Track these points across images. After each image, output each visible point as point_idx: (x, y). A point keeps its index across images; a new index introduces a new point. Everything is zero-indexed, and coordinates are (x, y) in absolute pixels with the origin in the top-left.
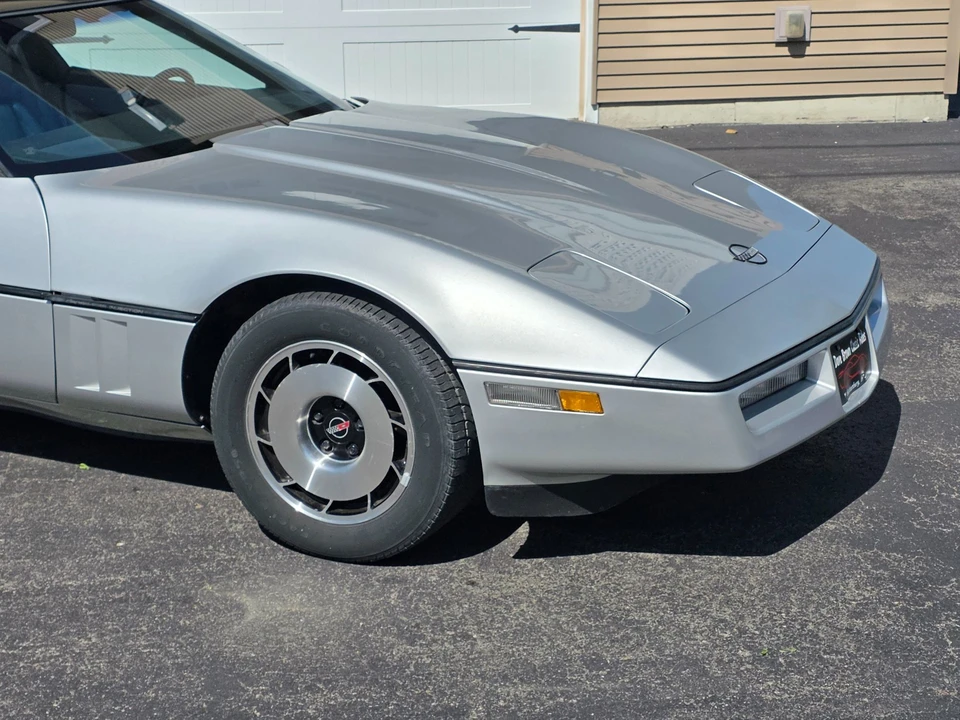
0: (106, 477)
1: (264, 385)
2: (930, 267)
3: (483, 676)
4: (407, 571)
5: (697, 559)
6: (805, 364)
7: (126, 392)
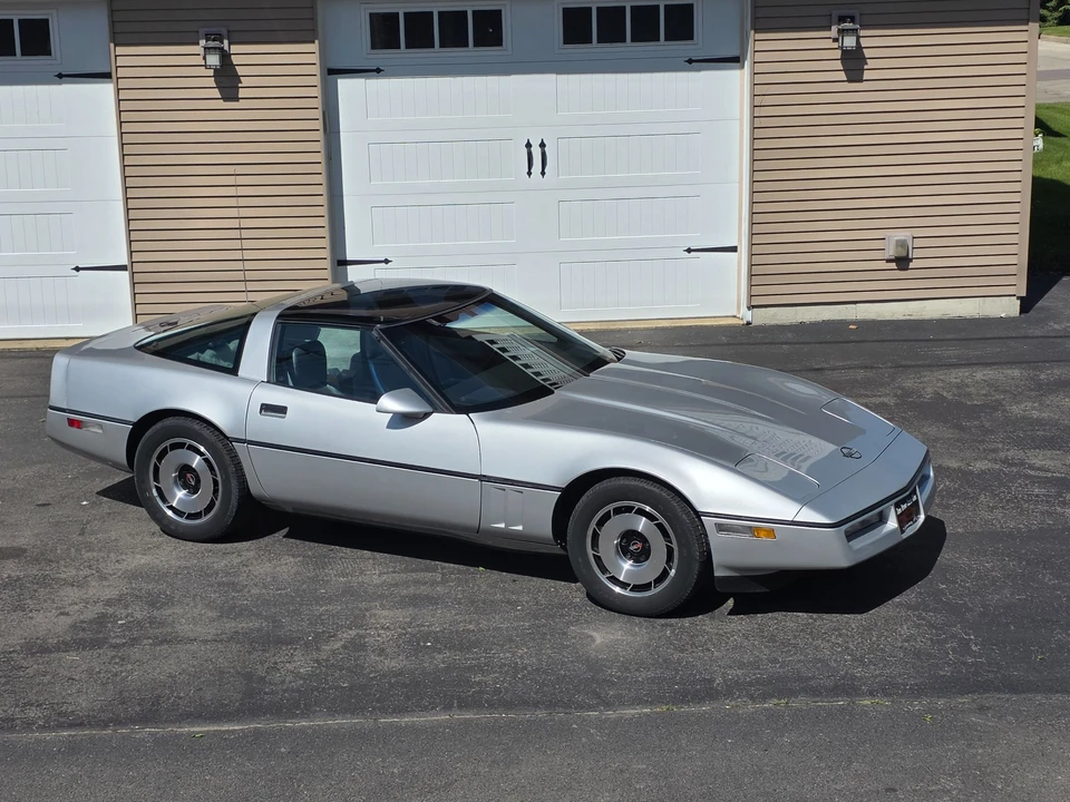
0: (495, 575)
1: (597, 525)
2: (983, 441)
3: (719, 666)
4: (673, 621)
5: (825, 616)
6: (881, 512)
7: (520, 528)
